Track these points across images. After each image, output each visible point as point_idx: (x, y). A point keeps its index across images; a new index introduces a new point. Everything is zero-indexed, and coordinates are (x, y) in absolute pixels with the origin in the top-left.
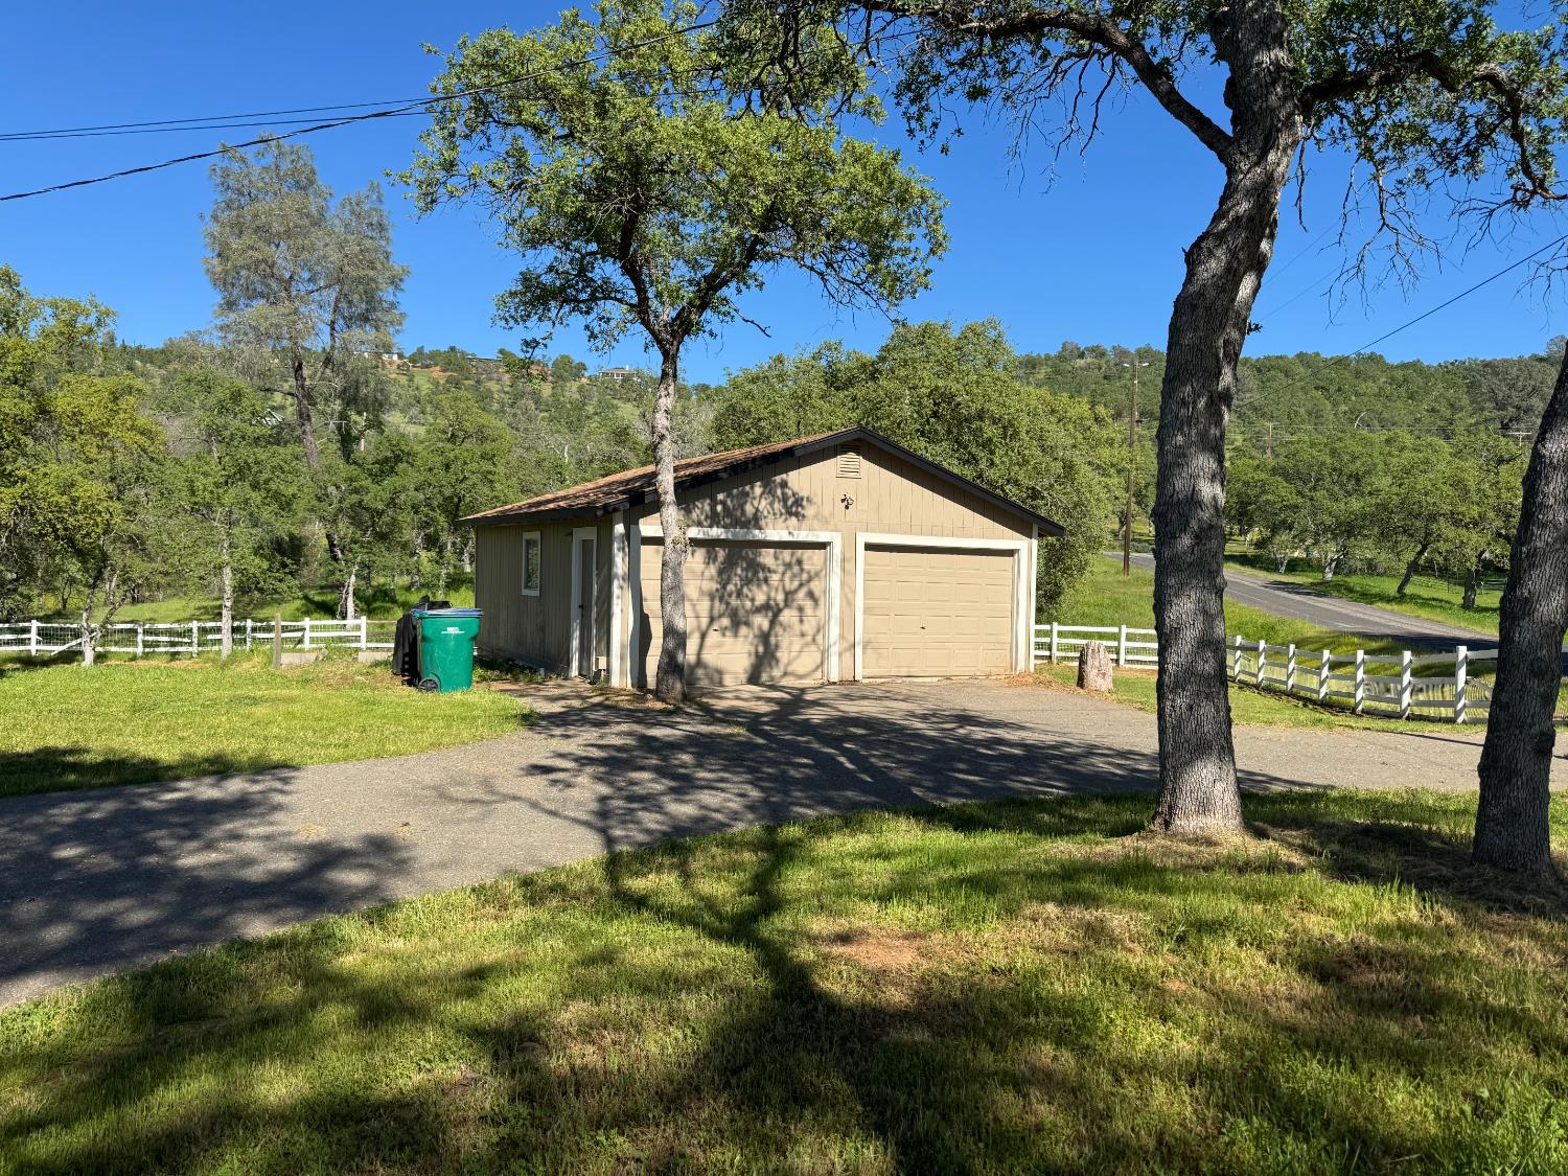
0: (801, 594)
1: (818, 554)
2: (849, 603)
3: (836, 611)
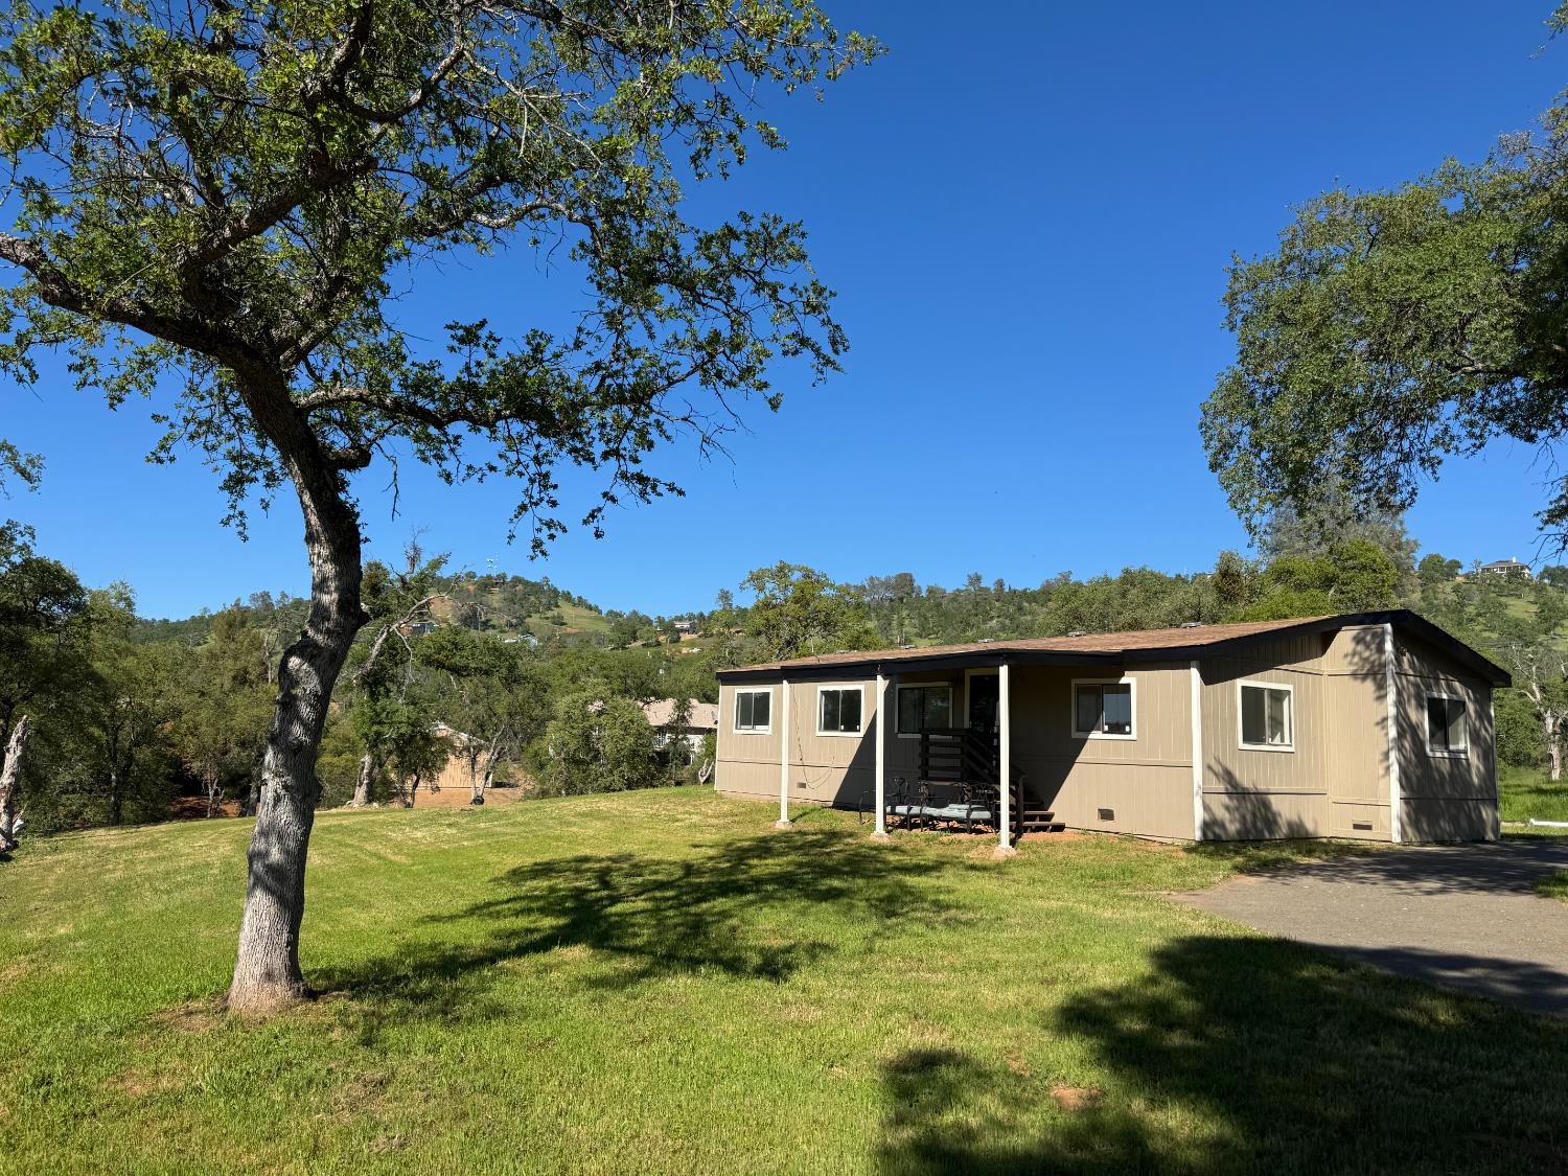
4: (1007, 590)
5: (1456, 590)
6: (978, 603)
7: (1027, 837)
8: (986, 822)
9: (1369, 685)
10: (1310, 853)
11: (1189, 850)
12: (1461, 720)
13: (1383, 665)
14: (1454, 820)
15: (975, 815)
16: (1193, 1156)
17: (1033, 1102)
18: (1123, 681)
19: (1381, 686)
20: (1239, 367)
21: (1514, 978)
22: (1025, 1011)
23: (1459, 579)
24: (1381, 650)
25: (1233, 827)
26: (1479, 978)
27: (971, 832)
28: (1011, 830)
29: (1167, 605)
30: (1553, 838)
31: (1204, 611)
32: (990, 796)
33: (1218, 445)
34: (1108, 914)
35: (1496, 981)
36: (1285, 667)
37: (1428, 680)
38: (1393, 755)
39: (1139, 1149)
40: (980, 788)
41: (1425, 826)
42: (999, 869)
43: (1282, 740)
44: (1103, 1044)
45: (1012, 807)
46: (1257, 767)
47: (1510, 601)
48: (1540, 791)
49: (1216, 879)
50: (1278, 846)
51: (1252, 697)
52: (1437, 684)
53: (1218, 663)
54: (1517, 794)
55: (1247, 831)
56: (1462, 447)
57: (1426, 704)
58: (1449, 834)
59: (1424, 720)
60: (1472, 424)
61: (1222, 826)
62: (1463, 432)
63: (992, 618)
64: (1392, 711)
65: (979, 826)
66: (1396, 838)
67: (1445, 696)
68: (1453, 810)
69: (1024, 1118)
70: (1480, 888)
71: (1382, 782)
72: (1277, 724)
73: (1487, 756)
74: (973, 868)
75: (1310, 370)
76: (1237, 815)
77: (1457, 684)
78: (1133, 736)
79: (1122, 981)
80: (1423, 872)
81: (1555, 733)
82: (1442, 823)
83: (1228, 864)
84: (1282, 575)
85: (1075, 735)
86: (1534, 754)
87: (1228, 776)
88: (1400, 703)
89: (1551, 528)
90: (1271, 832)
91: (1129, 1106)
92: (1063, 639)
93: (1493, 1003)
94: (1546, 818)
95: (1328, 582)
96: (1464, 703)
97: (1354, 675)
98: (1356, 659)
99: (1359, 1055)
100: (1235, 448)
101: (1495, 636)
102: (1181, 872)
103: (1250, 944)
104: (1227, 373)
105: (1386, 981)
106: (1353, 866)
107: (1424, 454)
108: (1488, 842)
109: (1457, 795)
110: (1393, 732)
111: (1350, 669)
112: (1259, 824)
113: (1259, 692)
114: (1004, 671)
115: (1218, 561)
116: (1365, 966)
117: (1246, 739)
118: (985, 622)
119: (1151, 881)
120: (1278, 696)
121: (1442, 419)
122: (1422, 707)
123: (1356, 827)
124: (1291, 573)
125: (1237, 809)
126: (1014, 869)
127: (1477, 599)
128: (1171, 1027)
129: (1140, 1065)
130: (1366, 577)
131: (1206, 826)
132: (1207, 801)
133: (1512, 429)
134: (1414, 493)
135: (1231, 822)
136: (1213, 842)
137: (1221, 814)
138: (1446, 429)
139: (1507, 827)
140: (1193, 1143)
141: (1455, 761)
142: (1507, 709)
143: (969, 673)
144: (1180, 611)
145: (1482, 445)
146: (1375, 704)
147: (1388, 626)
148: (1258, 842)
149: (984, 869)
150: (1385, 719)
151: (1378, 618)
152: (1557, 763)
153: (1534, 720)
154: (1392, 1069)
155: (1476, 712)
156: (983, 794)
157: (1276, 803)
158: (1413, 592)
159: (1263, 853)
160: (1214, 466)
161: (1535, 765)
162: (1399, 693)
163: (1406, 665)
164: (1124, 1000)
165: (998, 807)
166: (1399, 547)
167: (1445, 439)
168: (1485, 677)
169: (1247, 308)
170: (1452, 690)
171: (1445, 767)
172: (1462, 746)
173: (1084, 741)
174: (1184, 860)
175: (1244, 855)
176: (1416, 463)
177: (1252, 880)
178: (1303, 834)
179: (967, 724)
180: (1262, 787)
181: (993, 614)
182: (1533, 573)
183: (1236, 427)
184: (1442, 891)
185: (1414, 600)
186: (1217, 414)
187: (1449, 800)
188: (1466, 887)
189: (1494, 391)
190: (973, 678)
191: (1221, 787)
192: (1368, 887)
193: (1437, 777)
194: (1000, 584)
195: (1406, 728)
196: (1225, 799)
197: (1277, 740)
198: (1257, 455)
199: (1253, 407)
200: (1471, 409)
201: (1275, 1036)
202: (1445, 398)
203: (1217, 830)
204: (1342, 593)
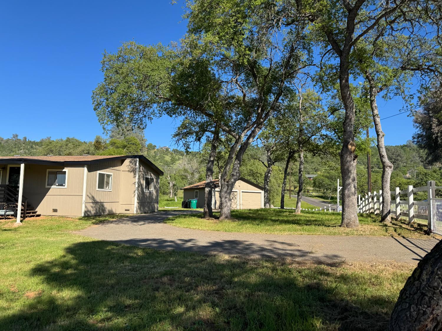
0: (234, 198)
1: (236, 193)
2: (240, 199)
3: (238, 200)
4: (27, 140)
5: (155, 152)
6: (16, 144)
7: (27, 219)
8: (12, 215)
9: (132, 174)
10: (113, 218)
11: (80, 219)
12: (152, 183)
13: (136, 169)
14: (149, 208)
15: (8, 213)
16: (70, 303)
17: (18, 299)
18: (64, 170)
19: (135, 174)
20: (104, 83)
21: (157, 242)
22: (18, 272)
23: (156, 150)
24: (136, 165)
25: (93, 212)
26: (149, 244)
27: (6, 219)
28: (21, 217)
29: (80, 149)
30: (169, 210)
31: (90, 152)
32: (14, 207)
33: (97, 103)
34: (52, 239)
35: (152, 243)
36: (111, 168)
37: (146, 173)
38: (136, 192)
39: (53, 305)
40: (10, 204)
41: (142, 209)
42: (15, 230)
43: (109, 188)
44: (45, 277)
45: (22, 210)
46: (101, 196)
47: (166, 156)
48: (168, 200)
49: (87, 226)
50: (105, 216)
51: (102, 176)
52: (148, 174)
53: (92, 166)
54: (163, 201)
55: (97, 213)
56: (157, 116)
57: (145, 179)
58: (147, 211)
59: (144, 183)
60: (160, 110)
61: (90, 212)
62: (158, 112)
63: (21, 149)
64: (137, 180)
65: (9, 217)
66: (135, 212)
67: (149, 177)
68: (149, 205)
69: (13, 305)
70: (152, 223)
71: (133, 198)
72: (108, 183)
73: (157, 192)
74: (5, 230)
75: (122, 88)
76: (94, 209)
77: (152, 174)
78: (66, 187)
79: (53, 258)
80: (140, 220)
81: (172, 187)
82: (146, 208)
83: (91, 222)
84: (113, 144)
85: (47, 187)
86: (167, 192)
87: (93, 198)
88: (139, 179)
89: (174, 139)
90: (104, 213)
91: (51, 293)
92: (46, 157)
93: (151, 249)
94: (168, 206)
95: (124, 147)
96: (153, 179)
97: (129, 171)
98: (130, 167)
99: (118, 267)
100: (101, 106)
101: (162, 164)
102: (77, 225)
103: (94, 243)
104: (101, 83)
105: (127, 247)
106: (124, 220)
107: (149, 116)
108: (156, 212)
109: (150, 201)
110: (137, 186)
111: (128, 170)
112: (101, 211)
113: (103, 175)
114: (22, 166)
115: (95, 138)
116: (123, 244)
117: (99, 188)
118: (18, 150)
119: (67, 229)
120: (108, 176)
121: (153, 107)
122: (144, 180)
123: (126, 210)
124: (115, 143)
125: (95, 207)
126: (21, 229)
127: (159, 155)
128: (67, 269)
129: (56, 281)
130: (134, 147)
131: (85, 212)
132: (86, 205)
133: (168, 113)
134: (146, 126)
135: (93, 211)
136: (87, 216)
137: (90, 209)
138: (154, 111)
139: (160, 209)
140: (70, 299)
141: (150, 193)
142: (163, 181)
143: (9, 166)
144: (83, 151)
145: (161, 116)
146: (133, 179)
147: (138, 159)
148: (100, 216)
149: (10, 230)
150: (135, 182)
151: (135, 157)
152: (171, 194)
153: (168, 184)
154: (126, 269)
155: (156, 181)
156: (11, 206)
157: (106, 205)
158: (145, 152)
159: (101, 219)
160: (95, 109)
161: (167, 194)
162: (139, 176)
163: (141, 169)
164: (54, 263)
165: (17, 210)
166: (143, 140)
167: (153, 113)
168: (158, 173)
169: (108, 67)
170: (151, 176)
171: (148, 195)
172: (152, 190)
173: (49, 189)
174: (78, 222)
175: (96, 219)
176: (147, 118)
177: (97, 226)
178: (112, 213)
179: (7, 183)
180: (102, 201)
181: (22, 148)
182: (170, 150)
183: (102, 99)
184: (144, 224)
185: (145, 154)
186: (97, 95)
187: (148, 202)
188: (149, 223)
189: (165, 103)
190: (11, 168)
191: (91, 201)
192: (127, 225)
193: (146, 197)
194: (25, 138)
195: (140, 185)
196: (92, 204)
197: (107, 188)
198: (107, 109)
199: (107, 94)
200: (160, 107)
201: (97, 266)
202: (154, 103)
203: (88, 213)
204: (128, 150)
